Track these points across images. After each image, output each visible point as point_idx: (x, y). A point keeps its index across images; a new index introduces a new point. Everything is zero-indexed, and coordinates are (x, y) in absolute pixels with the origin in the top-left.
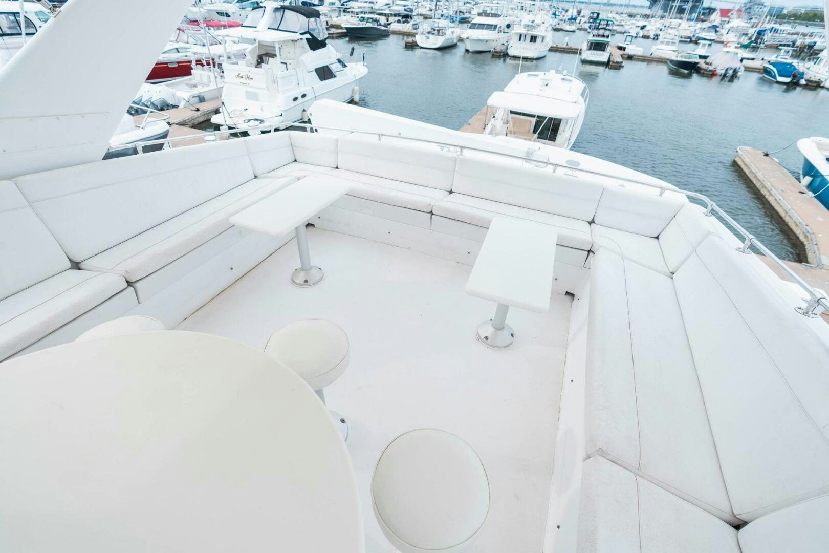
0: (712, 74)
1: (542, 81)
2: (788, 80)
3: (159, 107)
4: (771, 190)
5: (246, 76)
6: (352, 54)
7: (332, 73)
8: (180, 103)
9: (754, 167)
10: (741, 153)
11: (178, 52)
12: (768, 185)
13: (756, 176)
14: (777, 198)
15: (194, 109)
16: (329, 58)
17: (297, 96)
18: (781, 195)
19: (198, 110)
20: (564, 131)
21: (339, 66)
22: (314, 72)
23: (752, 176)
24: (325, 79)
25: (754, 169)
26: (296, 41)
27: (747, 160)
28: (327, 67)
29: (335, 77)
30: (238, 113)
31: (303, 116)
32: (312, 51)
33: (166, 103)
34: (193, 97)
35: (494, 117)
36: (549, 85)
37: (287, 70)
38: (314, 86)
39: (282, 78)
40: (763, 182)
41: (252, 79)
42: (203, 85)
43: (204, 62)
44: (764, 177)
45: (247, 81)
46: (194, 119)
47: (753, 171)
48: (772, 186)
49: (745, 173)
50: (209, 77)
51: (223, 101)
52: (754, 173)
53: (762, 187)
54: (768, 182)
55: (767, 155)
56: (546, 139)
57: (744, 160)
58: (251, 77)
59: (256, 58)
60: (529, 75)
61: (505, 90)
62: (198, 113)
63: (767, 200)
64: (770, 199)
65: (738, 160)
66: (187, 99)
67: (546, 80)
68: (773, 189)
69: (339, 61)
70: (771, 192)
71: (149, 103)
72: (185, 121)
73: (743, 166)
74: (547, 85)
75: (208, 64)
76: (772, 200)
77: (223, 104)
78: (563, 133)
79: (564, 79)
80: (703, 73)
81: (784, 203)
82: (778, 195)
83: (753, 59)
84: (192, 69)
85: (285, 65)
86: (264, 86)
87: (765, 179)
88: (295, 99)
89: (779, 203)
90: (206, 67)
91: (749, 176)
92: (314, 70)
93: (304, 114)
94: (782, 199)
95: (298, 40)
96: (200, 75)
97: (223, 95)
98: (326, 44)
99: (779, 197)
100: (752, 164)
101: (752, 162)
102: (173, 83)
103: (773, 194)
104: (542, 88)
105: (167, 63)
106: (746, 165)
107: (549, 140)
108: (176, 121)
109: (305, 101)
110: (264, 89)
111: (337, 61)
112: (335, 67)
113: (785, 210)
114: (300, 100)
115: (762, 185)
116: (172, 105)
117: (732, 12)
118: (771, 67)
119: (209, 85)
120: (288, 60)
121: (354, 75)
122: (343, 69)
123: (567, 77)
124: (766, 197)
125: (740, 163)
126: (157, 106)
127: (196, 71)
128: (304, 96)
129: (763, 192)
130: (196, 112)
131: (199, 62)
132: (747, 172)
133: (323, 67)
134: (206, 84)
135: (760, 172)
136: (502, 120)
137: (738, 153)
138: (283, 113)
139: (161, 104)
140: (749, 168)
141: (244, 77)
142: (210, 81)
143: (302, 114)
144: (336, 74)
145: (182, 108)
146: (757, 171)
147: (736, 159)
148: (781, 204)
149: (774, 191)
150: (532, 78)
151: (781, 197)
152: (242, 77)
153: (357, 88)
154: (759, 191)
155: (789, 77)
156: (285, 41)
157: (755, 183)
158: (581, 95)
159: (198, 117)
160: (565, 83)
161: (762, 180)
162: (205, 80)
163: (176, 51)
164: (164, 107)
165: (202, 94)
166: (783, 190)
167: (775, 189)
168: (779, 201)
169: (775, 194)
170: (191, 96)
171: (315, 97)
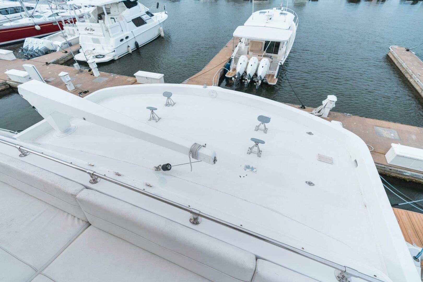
1: (267, 16)
3: (44, 52)
4: (412, 75)
5: (90, 29)
6: (158, 7)
7: (144, 21)
8: (57, 49)
9: (401, 60)
10: (392, 50)
11: (58, 15)
12: (410, 71)
13: (401, 66)
14: (416, 81)
15: (64, 51)
16: (140, 12)
17: (122, 38)
18: (418, 78)
19: (66, 52)
20: (282, 48)
21: (148, 16)
22: (132, 22)
23: (399, 65)
24: (139, 25)
25: (401, 61)
26: (118, 3)
27: (396, 55)
28: (140, 17)
29: (146, 23)
30: (90, 52)
31: (128, 50)
32: (128, 9)
33: (48, 49)
34: (64, 44)
35: (240, 41)
36: (272, 19)
37: (115, 22)
38: (133, 31)
39: (111, 28)
40: (407, 70)
41: (94, 30)
42: (71, 35)
43: (69, 21)
44: (407, 66)
45: (91, 32)
46: (64, 58)
47: (400, 62)
48: (413, 73)
49: (394, 63)
50: (73, 30)
51: (81, 45)
52: (400, 63)
53: (406, 73)
54: (410, 69)
55: (408, 50)
56: (272, 53)
57: (394, 55)
58: (93, 29)
59: (97, 16)
60: (260, 12)
61: (244, 24)
62: (67, 54)
63: (409, 81)
64: (411, 80)
65: (389, 54)
66: (60, 46)
67: (269, 16)
68: (413, 75)
69: (148, 13)
70: (412, 76)
71: (37, 51)
72: (58, 60)
73: (393, 59)
74: (270, 19)
75: (71, 22)
76: (412, 81)
77: (81, 47)
78: (282, 49)
79: (282, 13)
81: (420, 84)
82: (417, 78)
84: (64, 26)
85: (113, 19)
86: (102, 34)
87: (407, 68)
88: (122, 40)
89: (417, 84)
90: (71, 24)
91: (397, 65)
92: (131, 20)
93: (129, 49)
94: (419, 81)
95: (119, 2)
96: (68, 29)
97: (80, 41)
98: (137, 3)
99: (417, 80)
100: (399, 58)
101: (399, 56)
102: (54, 36)
103: (413, 78)
104: (267, 21)
105: (52, 23)
106: (395, 58)
107: (274, 53)
108: (52, 61)
109: (128, 41)
110: (101, 36)
111: (146, 13)
112: (145, 17)
113: (421, 89)
114: (125, 41)
115: (406, 71)
116: (52, 50)
119: (74, 35)
120: (114, 16)
121: (159, 20)
122: (151, 18)
123: (284, 12)
124: (409, 79)
125: (391, 56)
126: (43, 52)
127: (66, 27)
128: (127, 38)
129: (406, 76)
130: (65, 54)
131: (66, 21)
132: (396, 62)
133: (137, 18)
134: (73, 35)
135: (404, 63)
136: (245, 43)
137: (390, 50)
138: (115, 50)
139: (45, 51)
140: (397, 60)
141: (89, 29)
142: (75, 33)
143: (128, 48)
144: (147, 21)
145: (58, 52)
146: (403, 62)
147: (388, 54)
148: (419, 84)
149: (414, 76)
150: (262, 14)
151: (418, 80)
152: (88, 30)
153: (161, 28)
154: (404, 75)
156: (111, 4)
157: (401, 70)
158: (294, 21)
159: (67, 56)
160: (283, 16)
161: (406, 68)
162: (72, 32)
163: (56, 15)
164: (47, 52)
165: (70, 42)
166: (420, 74)
167: (414, 74)
168: (417, 83)
169: (415, 77)
170: (63, 43)
171: (135, 37)
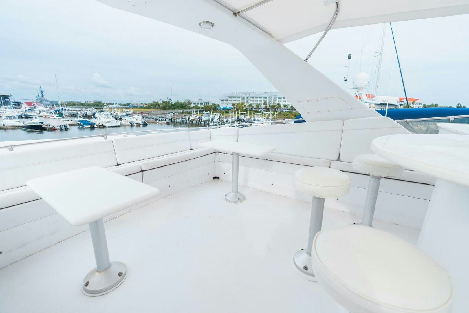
0: (54, 129)
2: (89, 126)
80: (49, 130)
83: (68, 121)
117: (33, 103)
118: (79, 122)
155: (89, 125)
